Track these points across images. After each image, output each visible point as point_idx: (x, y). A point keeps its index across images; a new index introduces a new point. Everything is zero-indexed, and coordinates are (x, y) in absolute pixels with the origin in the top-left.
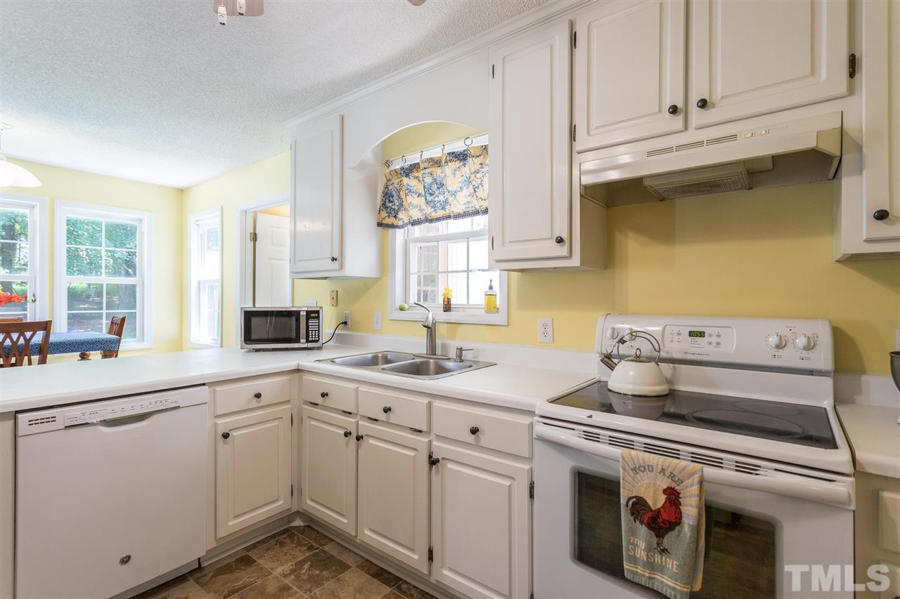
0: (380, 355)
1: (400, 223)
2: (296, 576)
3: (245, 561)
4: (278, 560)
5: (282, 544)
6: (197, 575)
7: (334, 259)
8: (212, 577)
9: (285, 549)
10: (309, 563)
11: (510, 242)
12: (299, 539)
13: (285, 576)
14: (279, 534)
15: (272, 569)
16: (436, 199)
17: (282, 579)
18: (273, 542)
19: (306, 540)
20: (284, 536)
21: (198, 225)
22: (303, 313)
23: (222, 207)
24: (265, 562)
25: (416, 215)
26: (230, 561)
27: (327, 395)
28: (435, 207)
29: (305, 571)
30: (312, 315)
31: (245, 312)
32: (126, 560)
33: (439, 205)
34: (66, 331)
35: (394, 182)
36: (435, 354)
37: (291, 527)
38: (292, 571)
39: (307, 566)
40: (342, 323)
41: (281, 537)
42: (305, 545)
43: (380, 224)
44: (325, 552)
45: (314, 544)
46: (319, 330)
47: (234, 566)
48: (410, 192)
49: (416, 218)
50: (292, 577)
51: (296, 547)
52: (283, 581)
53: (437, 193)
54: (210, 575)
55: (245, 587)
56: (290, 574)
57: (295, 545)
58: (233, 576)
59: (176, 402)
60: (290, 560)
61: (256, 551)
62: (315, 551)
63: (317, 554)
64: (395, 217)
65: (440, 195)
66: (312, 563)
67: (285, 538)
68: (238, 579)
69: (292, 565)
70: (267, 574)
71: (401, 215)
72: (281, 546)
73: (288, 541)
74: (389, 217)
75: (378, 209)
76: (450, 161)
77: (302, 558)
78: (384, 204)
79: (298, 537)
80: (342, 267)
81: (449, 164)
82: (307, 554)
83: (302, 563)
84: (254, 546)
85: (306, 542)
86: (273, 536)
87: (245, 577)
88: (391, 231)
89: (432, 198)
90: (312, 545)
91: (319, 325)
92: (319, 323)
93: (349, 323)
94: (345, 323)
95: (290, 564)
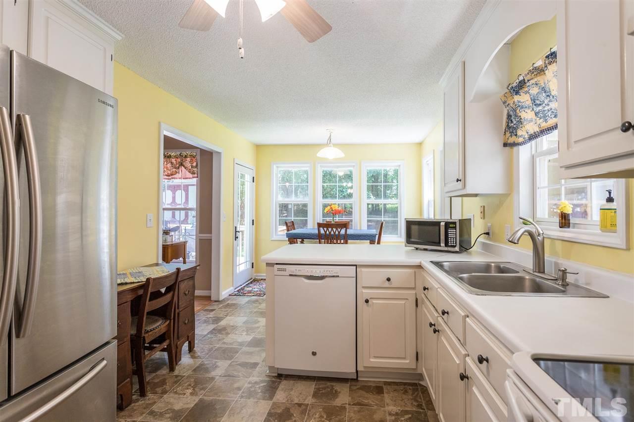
0: (493, 264)
1: (521, 140)
2: (395, 419)
3: (379, 390)
4: (395, 401)
5: (406, 392)
6: (354, 383)
7: (458, 180)
8: (358, 389)
9: (404, 396)
10: (410, 416)
11: (575, 142)
12: (417, 395)
13: (390, 414)
14: (410, 384)
15: (387, 404)
16: (546, 109)
17: (387, 415)
18: (402, 387)
19: (421, 399)
20: (411, 388)
21: (428, 164)
22: (443, 224)
23: (434, 150)
24: (387, 398)
25: (532, 128)
26: (372, 385)
27: (428, 289)
28: (545, 116)
29: (403, 419)
30: (451, 226)
31: (407, 221)
32: (314, 354)
33: (550, 113)
34: (366, 229)
35: (509, 102)
36: (544, 272)
37: (419, 384)
38: (397, 414)
39: (407, 417)
40: (484, 233)
41: (408, 387)
42: (417, 401)
43: (505, 145)
44: (426, 415)
45: (424, 405)
46: (456, 238)
47: (371, 389)
48: (522, 108)
49: (532, 132)
50: (393, 418)
51: (412, 399)
52: (386, 416)
53: (546, 102)
54: (358, 387)
55: (367, 405)
56: (393, 415)
57: (412, 398)
58: (366, 395)
59: (337, 273)
60: (401, 406)
61: (389, 387)
62: (420, 410)
63: (420, 413)
64: (516, 135)
65: (550, 103)
66: (412, 417)
67: (410, 389)
68: (367, 398)
69: (399, 410)
70: (382, 406)
71: (519, 133)
72: (404, 393)
73: (410, 392)
74: (511, 136)
75: (504, 131)
76: (550, 63)
77: (409, 409)
78: (508, 125)
79: (418, 394)
80: (464, 186)
81: (549, 67)
82: (414, 409)
83: (407, 412)
84: (389, 384)
85: (420, 400)
86: (405, 384)
87: (371, 399)
88: (515, 148)
89: (540, 108)
90: (421, 405)
91: (456, 234)
92: (456, 232)
93: (491, 234)
94: (488, 234)
95: (399, 408)
